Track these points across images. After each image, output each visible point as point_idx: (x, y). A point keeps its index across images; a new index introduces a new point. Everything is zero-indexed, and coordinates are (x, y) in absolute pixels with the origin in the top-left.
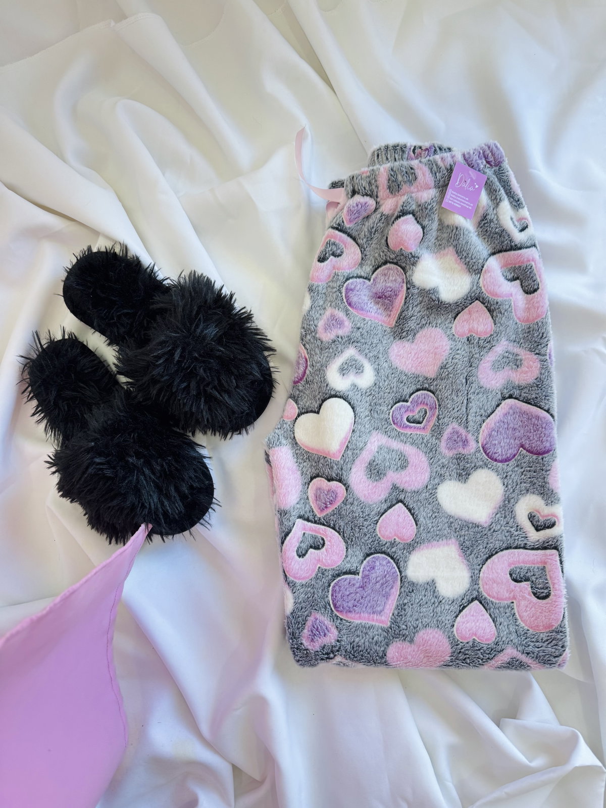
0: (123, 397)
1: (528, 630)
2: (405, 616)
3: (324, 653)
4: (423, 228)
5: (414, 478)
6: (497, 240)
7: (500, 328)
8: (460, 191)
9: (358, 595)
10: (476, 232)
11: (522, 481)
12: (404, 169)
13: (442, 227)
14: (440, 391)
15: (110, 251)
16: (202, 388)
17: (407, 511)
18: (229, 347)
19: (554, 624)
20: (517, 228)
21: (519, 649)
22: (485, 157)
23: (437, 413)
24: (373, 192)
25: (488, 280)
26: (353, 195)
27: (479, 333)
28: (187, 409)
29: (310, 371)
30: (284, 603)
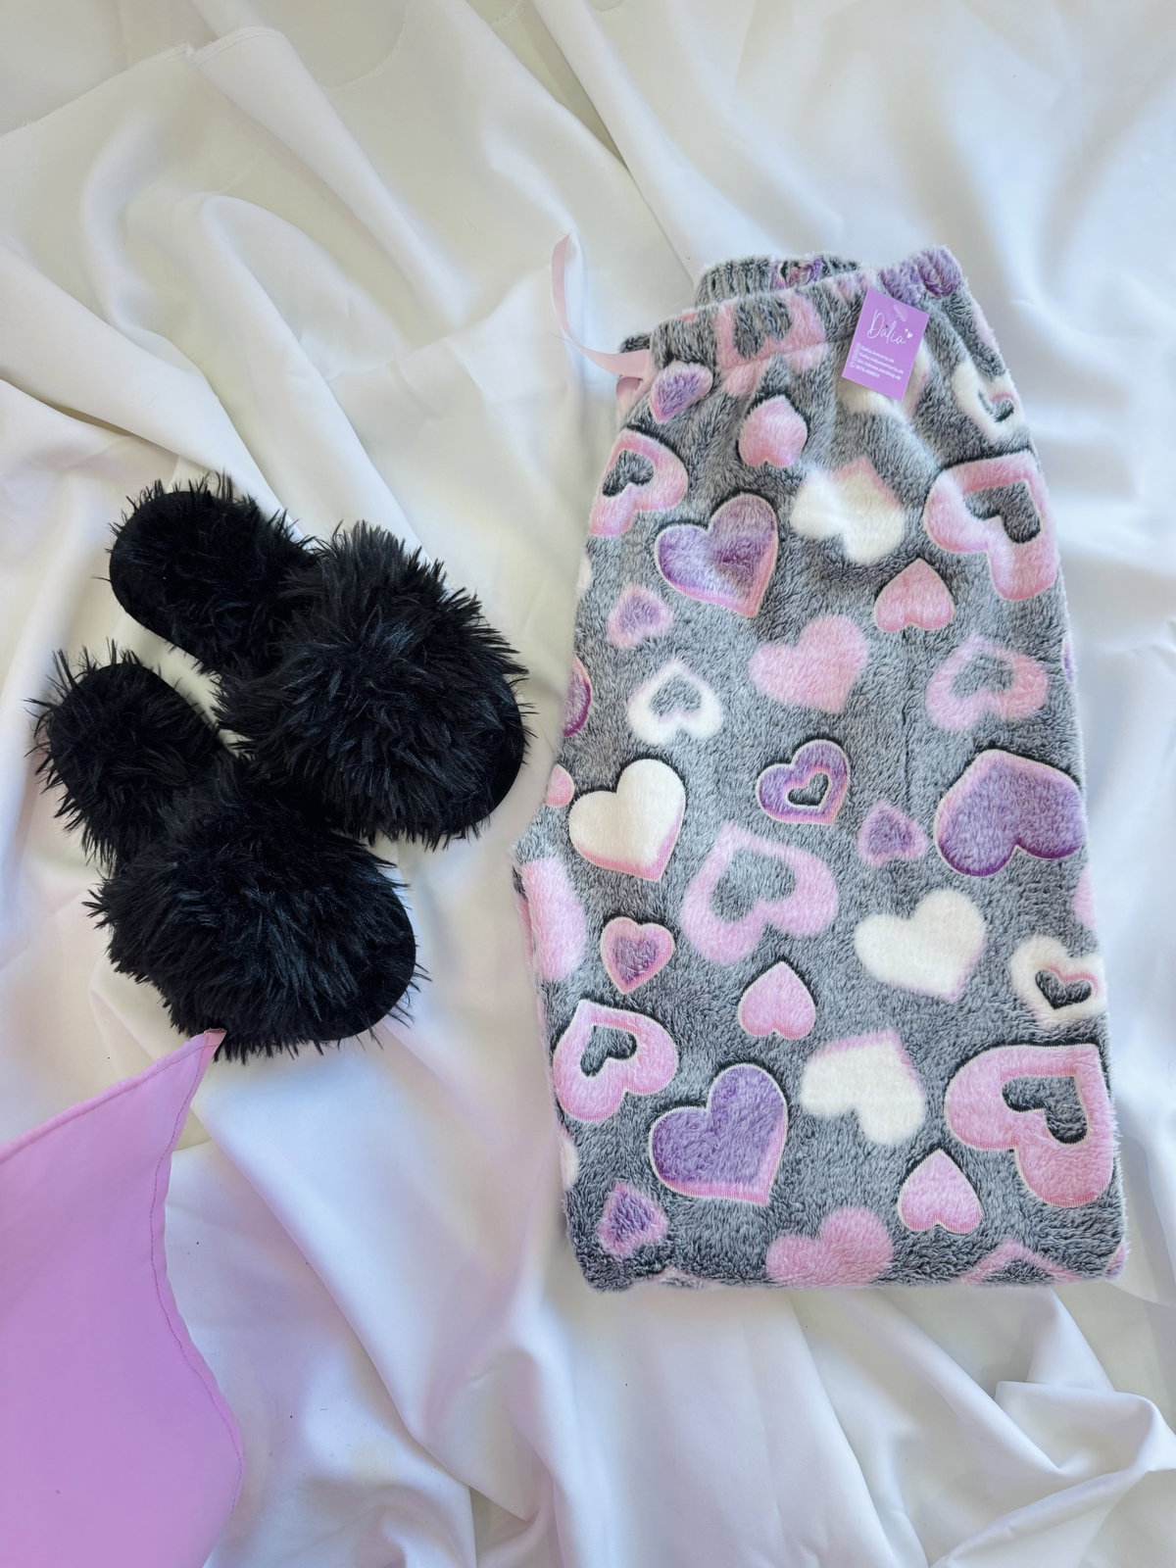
0: (232, 771)
1: (1044, 1204)
2: (800, 1184)
3: (643, 1261)
4: (808, 420)
5: (807, 912)
6: (953, 438)
7: (968, 610)
8: (878, 345)
9: (705, 1145)
10: (911, 425)
11: (1021, 910)
13: (844, 417)
14: (853, 738)
15: (199, 490)
16: (384, 749)
17: (796, 977)
18: (434, 666)
19: (1095, 1190)
20: (992, 413)
21: (1027, 1242)
22: (923, 276)
23: (848, 782)
24: (707, 353)
25: (940, 517)
26: (667, 363)
27: (924, 622)
28: (357, 790)
29: (596, 709)
30: (559, 1167)
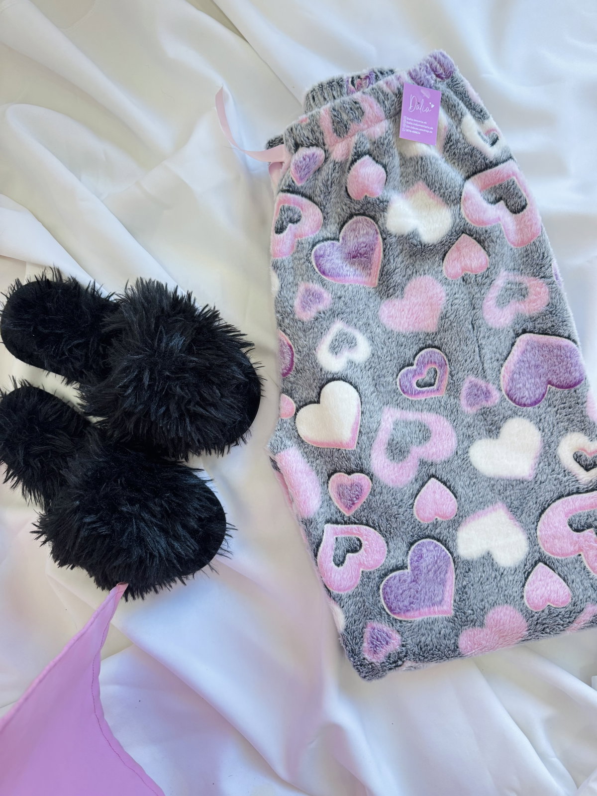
0: (98, 439)
2: (468, 599)
3: (391, 662)
4: (385, 167)
5: (441, 448)
6: (468, 161)
7: (496, 259)
8: (415, 115)
9: (412, 590)
10: (443, 158)
11: (558, 420)
13: (405, 161)
14: (446, 344)
15: (42, 279)
16: (183, 408)
17: (442, 485)
18: (201, 354)
20: (487, 142)
22: (433, 70)
23: (449, 370)
24: (318, 140)
25: (471, 208)
26: (296, 150)
27: (473, 269)
28: (173, 435)
29: (298, 359)
30: (334, 620)
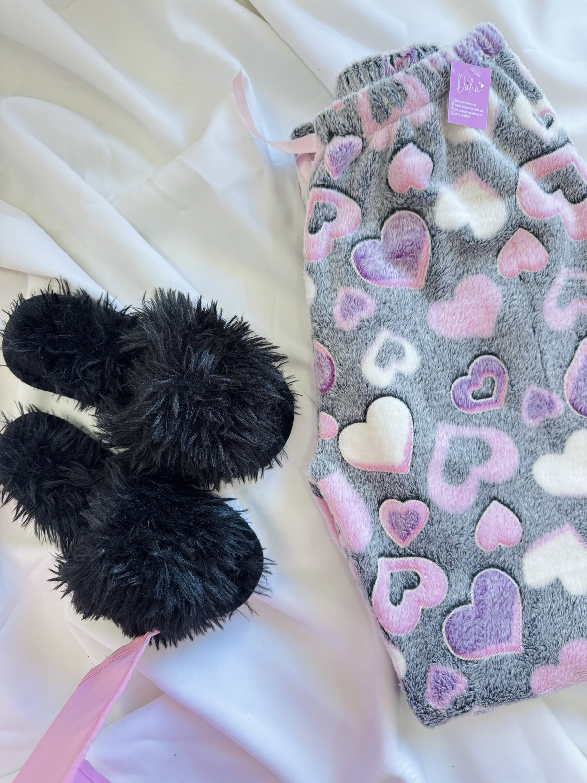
0: (120, 473)
2: (539, 633)
3: (458, 708)
4: (431, 155)
6: (522, 147)
7: (557, 254)
8: (464, 96)
9: (477, 627)
10: (493, 144)
12: (389, 88)
13: (452, 149)
14: (504, 350)
15: (48, 293)
16: (215, 434)
17: (505, 508)
18: (234, 374)
20: (543, 125)
22: (480, 45)
23: (507, 379)
24: (355, 127)
25: (528, 199)
26: (330, 140)
27: (532, 267)
28: (205, 465)
29: (340, 373)
30: (392, 665)
